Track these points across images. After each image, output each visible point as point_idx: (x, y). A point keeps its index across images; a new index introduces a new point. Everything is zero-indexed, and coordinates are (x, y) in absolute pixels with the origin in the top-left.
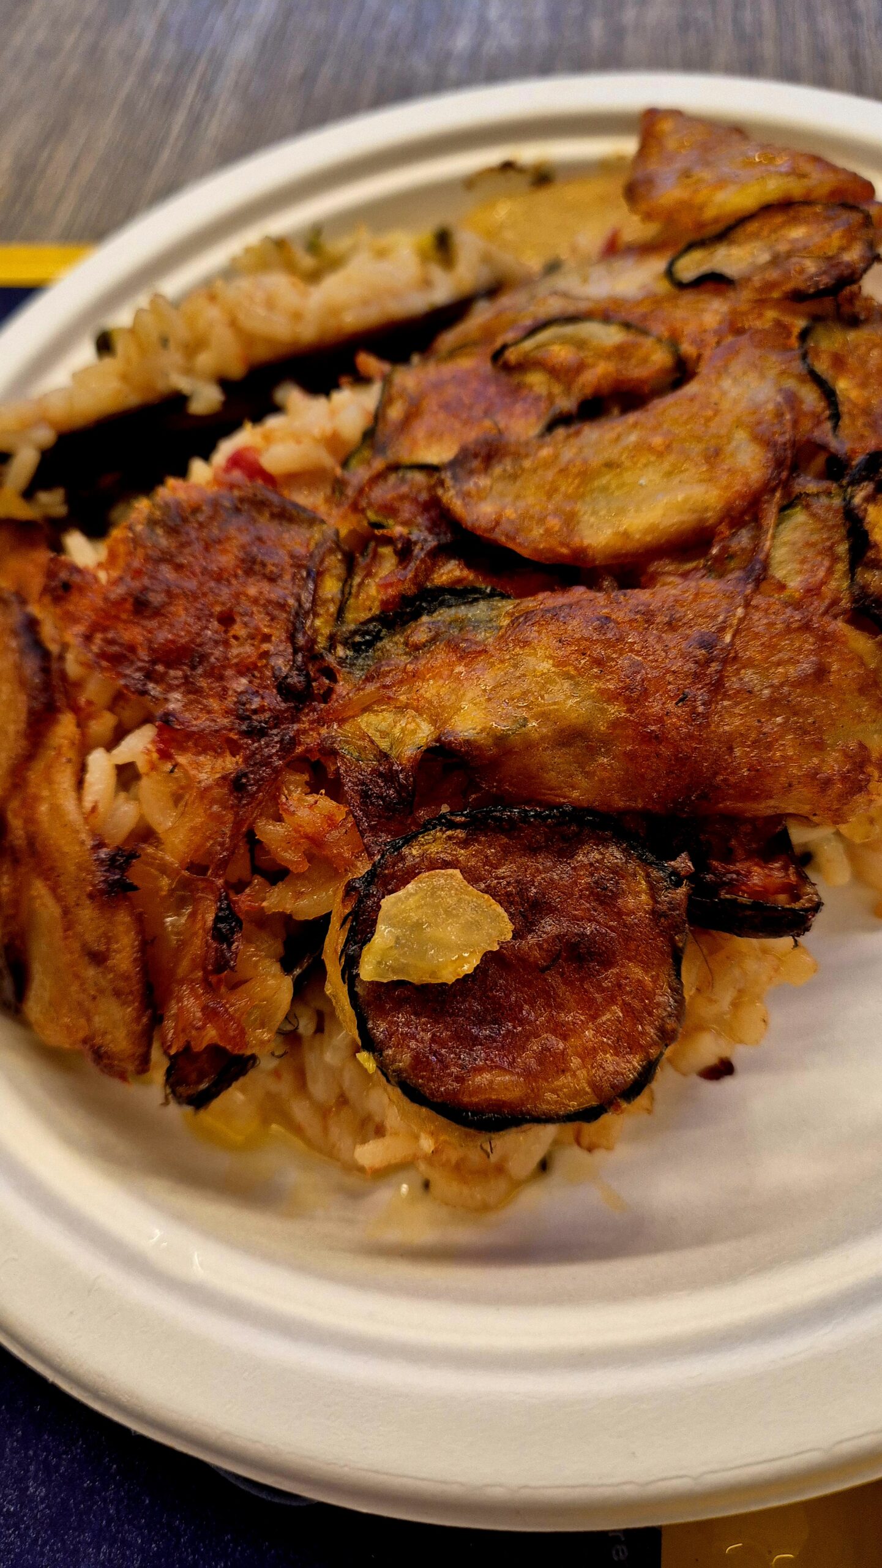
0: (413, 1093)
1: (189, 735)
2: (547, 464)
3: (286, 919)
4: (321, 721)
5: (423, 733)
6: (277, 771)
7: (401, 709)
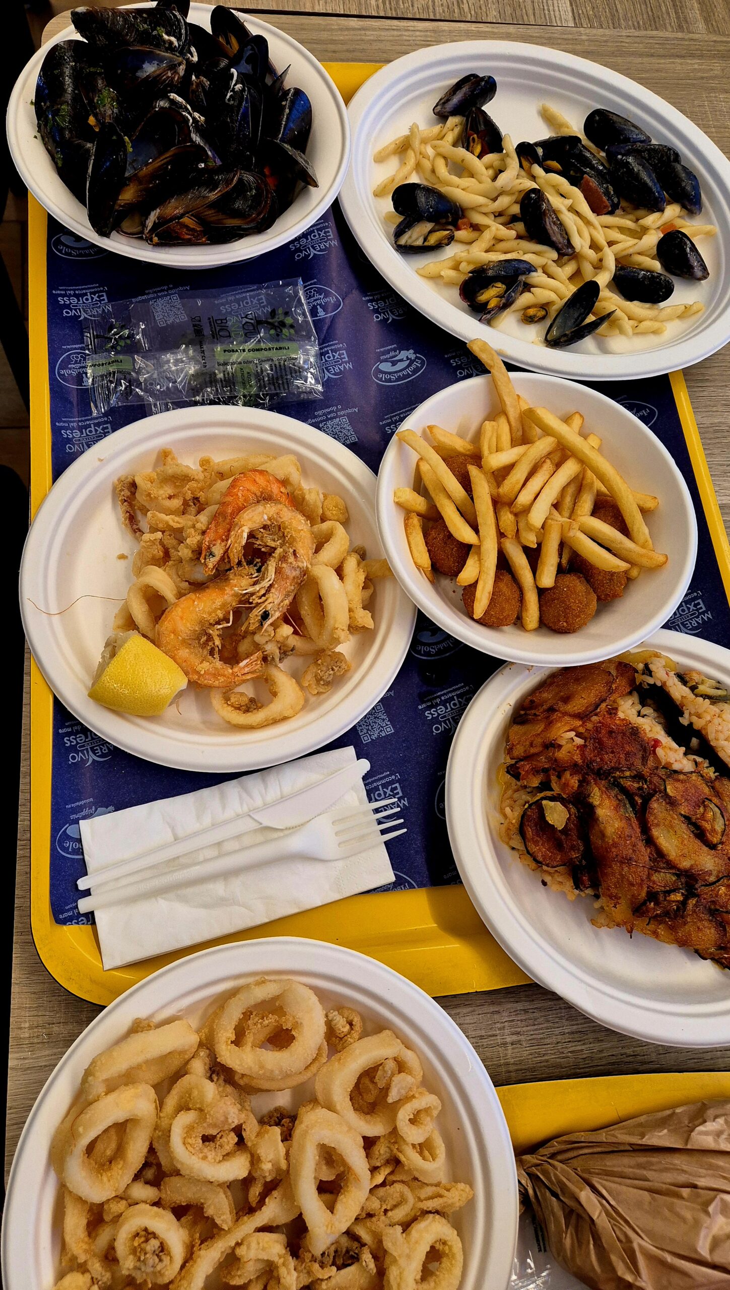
0: (523, 817)
1: (583, 751)
2: (672, 818)
3: (550, 781)
4: (594, 779)
5: (596, 803)
6: (581, 773)
7: (601, 796)
